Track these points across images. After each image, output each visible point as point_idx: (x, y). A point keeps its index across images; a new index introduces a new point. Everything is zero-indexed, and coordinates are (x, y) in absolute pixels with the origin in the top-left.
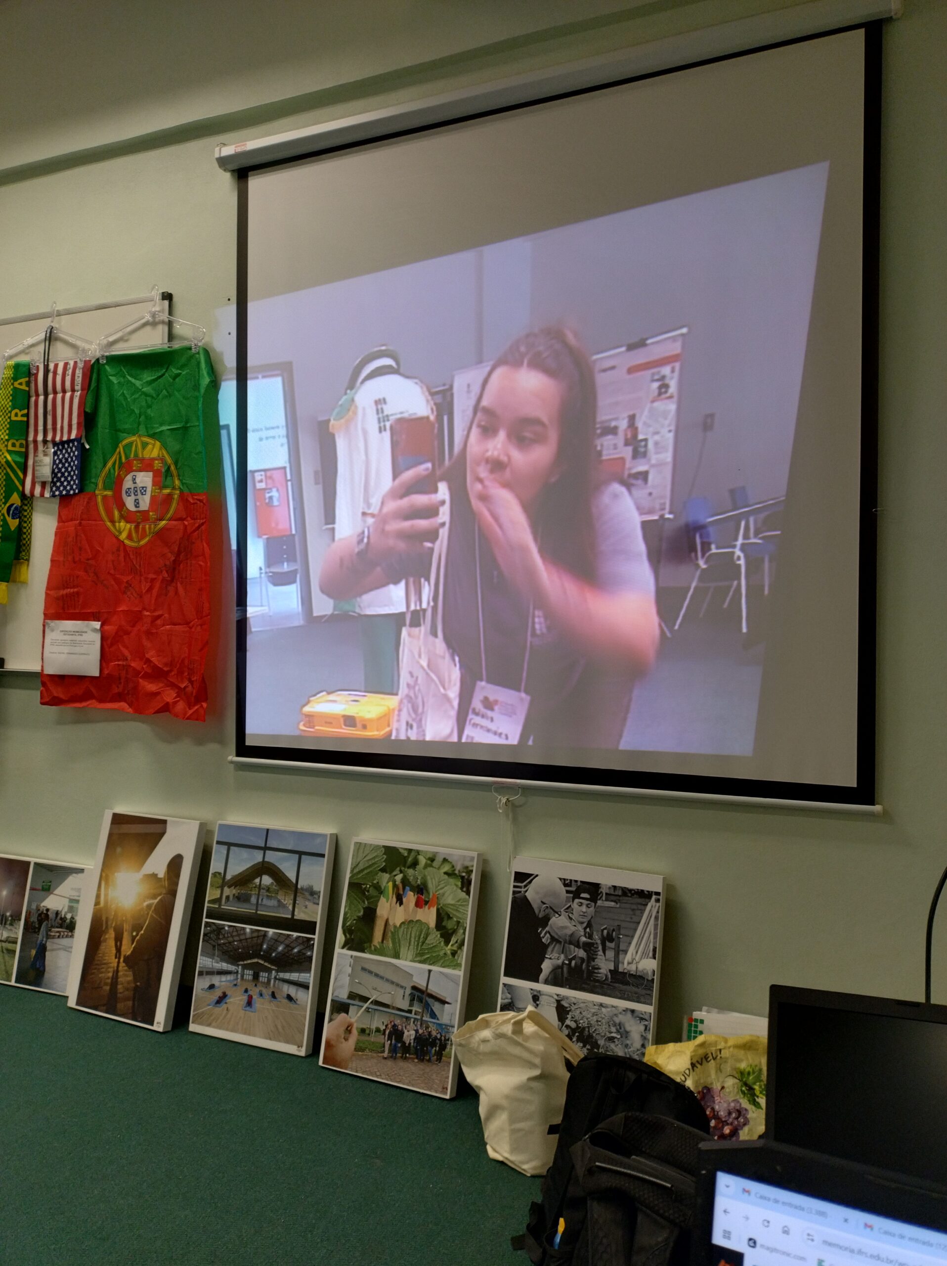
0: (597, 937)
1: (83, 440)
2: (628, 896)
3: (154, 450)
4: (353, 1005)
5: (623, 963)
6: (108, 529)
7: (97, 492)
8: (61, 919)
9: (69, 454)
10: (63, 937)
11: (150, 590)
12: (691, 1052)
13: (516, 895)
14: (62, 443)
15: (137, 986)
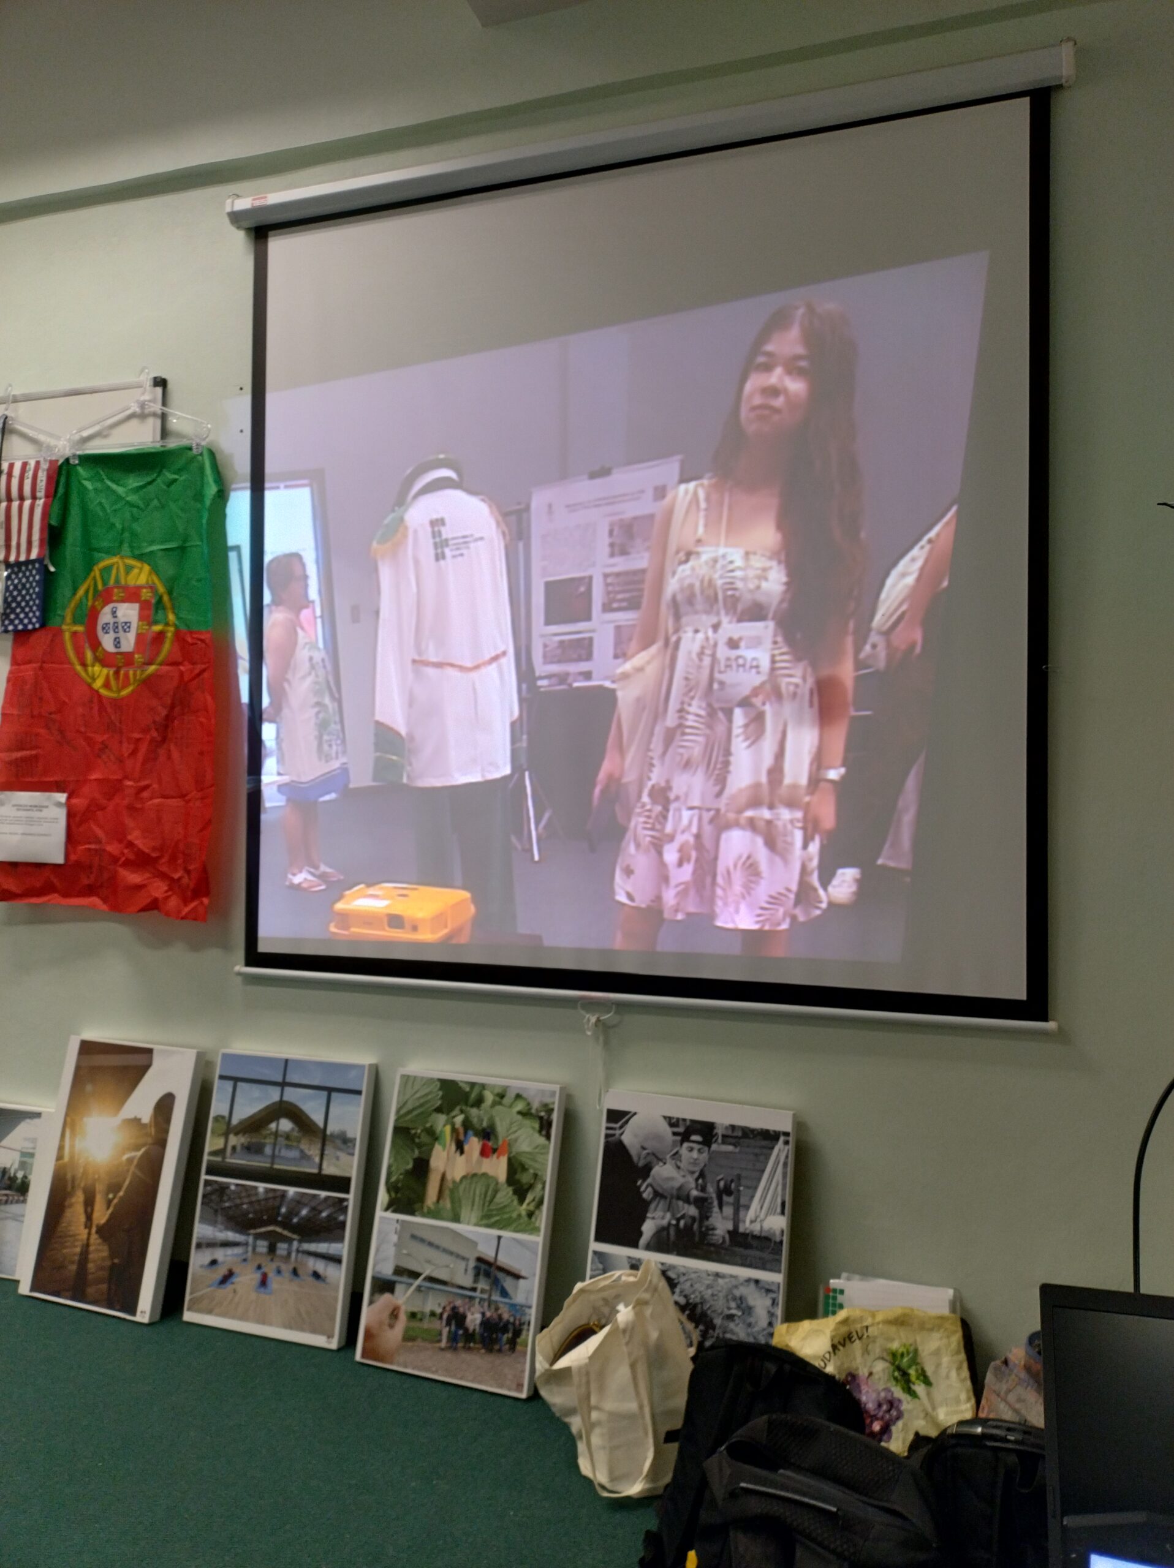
0: (711, 1190)
1: (47, 561)
2: (749, 1138)
3: (141, 576)
4: (401, 1282)
5: (744, 1222)
6: (77, 674)
7: (64, 627)
8: (10, 1178)
9: (28, 578)
10: (12, 1203)
11: (134, 753)
12: (831, 1332)
13: (610, 1139)
14: (18, 564)
15: (114, 1264)
